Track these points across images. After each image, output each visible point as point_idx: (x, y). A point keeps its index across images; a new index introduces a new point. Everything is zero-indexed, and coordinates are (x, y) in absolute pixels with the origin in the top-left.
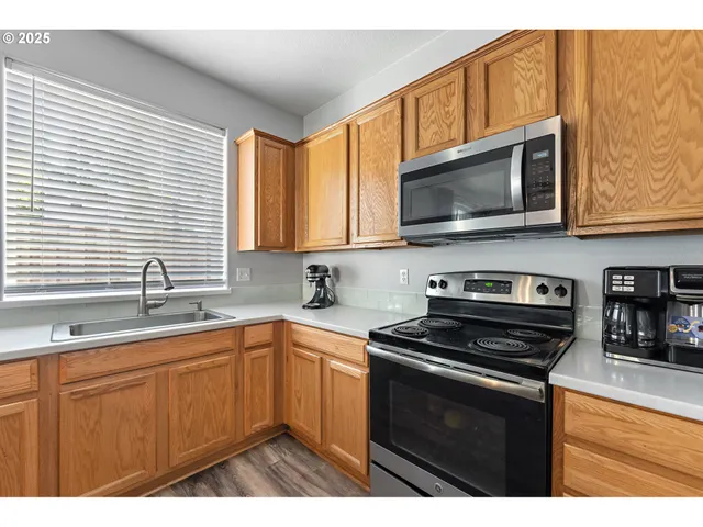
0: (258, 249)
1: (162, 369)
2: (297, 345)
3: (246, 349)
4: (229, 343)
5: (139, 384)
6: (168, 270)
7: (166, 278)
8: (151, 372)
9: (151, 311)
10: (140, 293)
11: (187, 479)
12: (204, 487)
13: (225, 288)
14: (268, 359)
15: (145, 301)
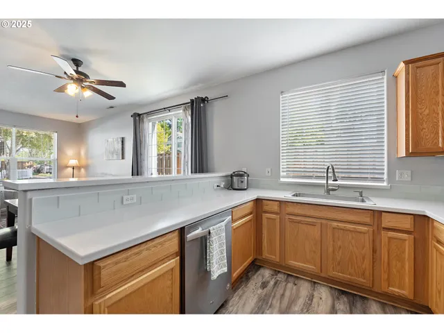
0: (409, 155)
1: (324, 221)
2: (439, 242)
3: (384, 228)
4: (368, 220)
5: (313, 225)
6: (336, 170)
7: (334, 175)
8: (319, 221)
9: (331, 192)
10: (325, 182)
11: (339, 290)
12: (346, 299)
13: (385, 184)
14: (407, 242)
15: (327, 186)
